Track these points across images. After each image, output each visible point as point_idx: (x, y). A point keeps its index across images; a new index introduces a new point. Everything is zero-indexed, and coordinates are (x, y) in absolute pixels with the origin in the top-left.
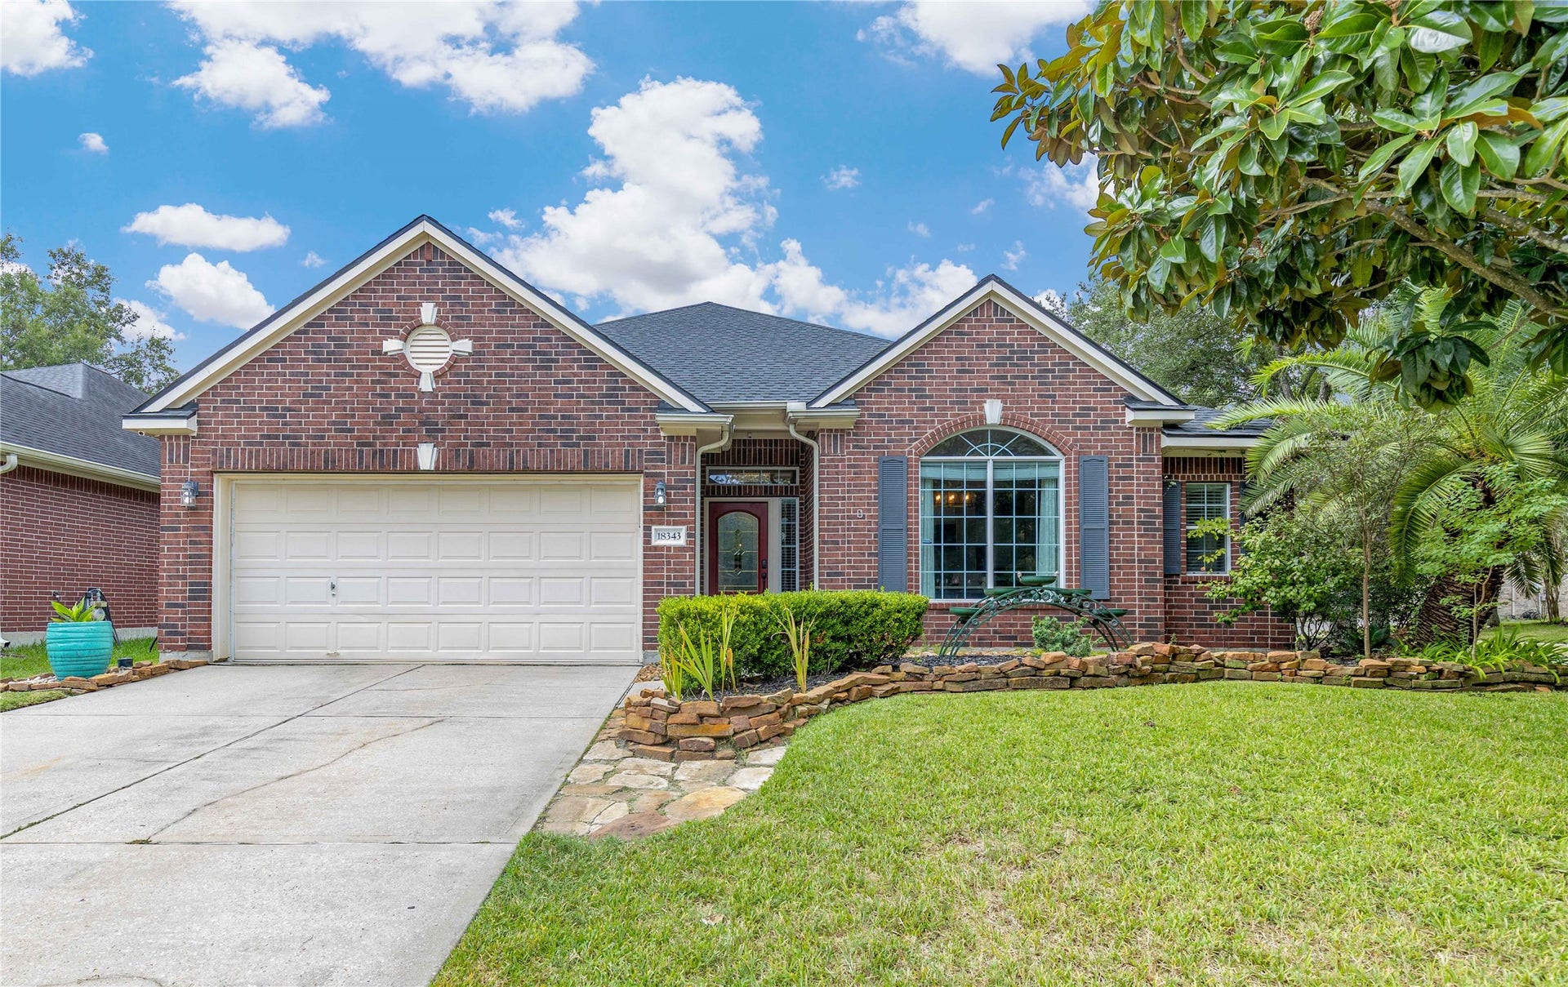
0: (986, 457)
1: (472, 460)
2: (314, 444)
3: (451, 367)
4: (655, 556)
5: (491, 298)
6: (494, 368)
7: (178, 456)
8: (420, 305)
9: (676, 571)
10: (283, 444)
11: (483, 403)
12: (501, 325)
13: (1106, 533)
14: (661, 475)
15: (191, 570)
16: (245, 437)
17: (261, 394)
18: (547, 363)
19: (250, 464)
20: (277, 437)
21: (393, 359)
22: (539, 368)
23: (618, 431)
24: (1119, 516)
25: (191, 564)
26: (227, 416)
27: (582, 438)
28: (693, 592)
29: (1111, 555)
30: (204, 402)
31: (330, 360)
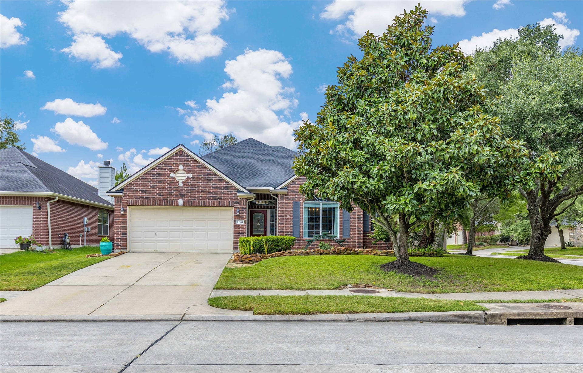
0: (320, 202)
1: (192, 203)
2: (153, 199)
3: (187, 181)
4: (236, 227)
5: (197, 164)
6: (197, 181)
7: (119, 202)
8: (179, 165)
9: (242, 230)
10: (145, 199)
11: (194, 189)
12: (199, 170)
13: (349, 221)
14: (238, 207)
15: (122, 230)
16: (135, 197)
17: (139, 187)
18: (210, 180)
19: (137, 204)
20: (144, 197)
21: (172, 178)
22: (208, 181)
23: (227, 197)
24: (352, 217)
25: (122, 228)
26: (131, 192)
27: (219, 198)
28: (246, 235)
29: (350, 227)
30: (125, 188)
31: (156, 178)
